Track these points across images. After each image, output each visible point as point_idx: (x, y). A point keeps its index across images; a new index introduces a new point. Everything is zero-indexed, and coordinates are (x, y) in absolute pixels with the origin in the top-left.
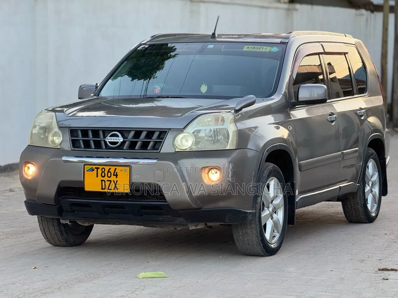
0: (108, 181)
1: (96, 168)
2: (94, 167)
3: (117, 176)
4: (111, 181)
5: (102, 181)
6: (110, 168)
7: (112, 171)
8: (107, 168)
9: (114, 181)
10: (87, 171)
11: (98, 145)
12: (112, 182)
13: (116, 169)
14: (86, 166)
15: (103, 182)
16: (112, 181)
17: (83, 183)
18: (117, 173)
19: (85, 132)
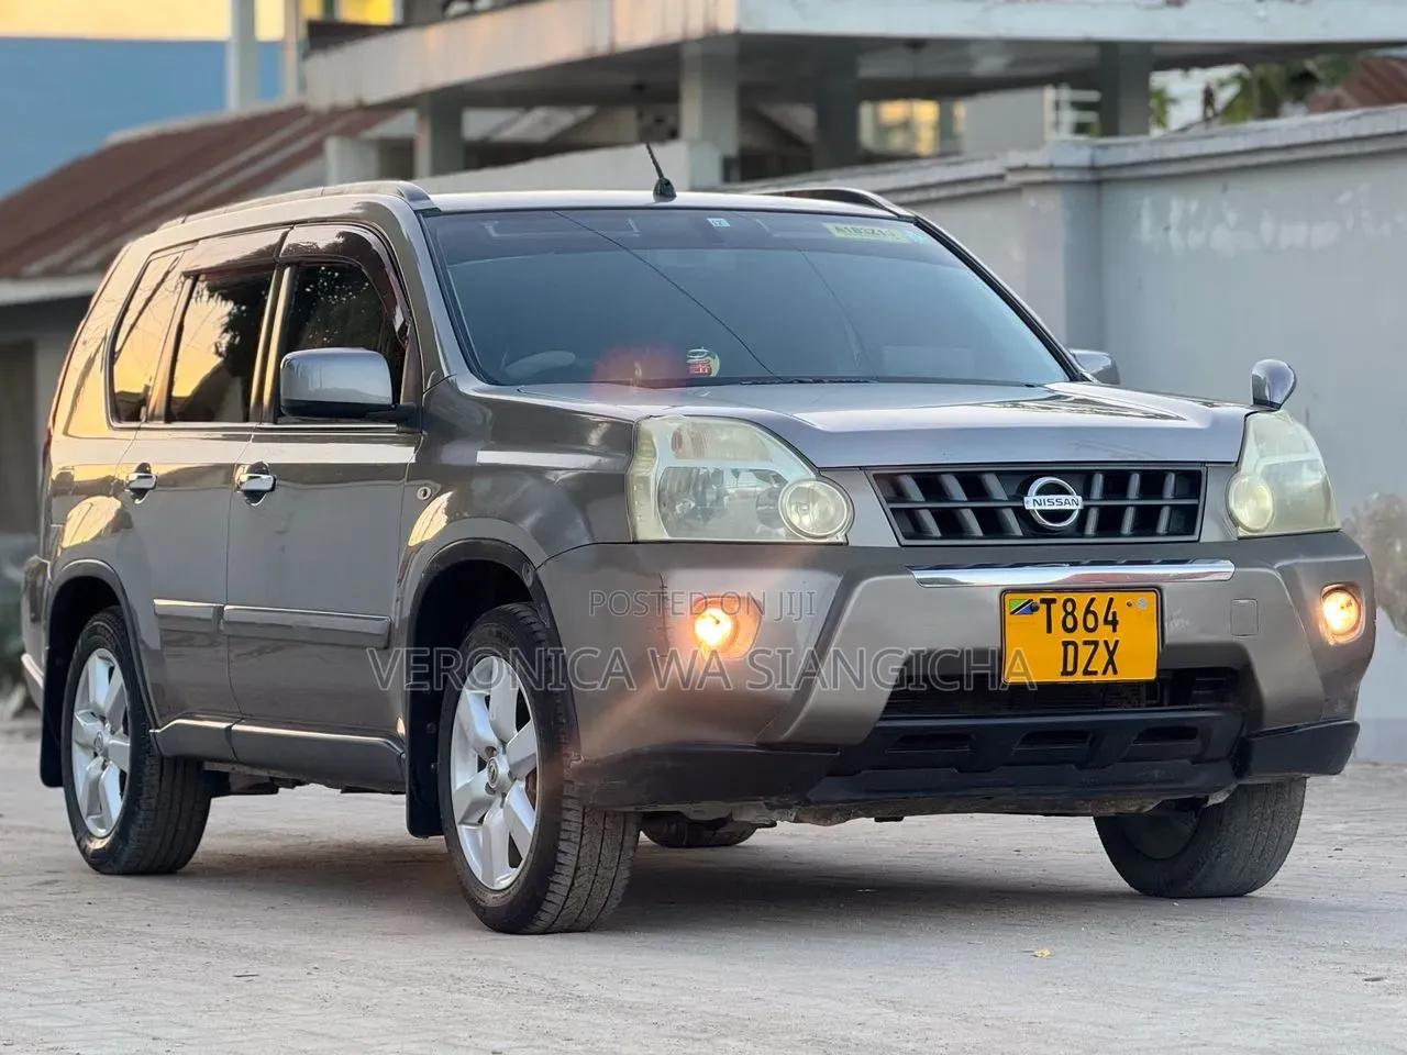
0: (1086, 643)
1: (1043, 601)
2: (1036, 598)
3: (1114, 623)
4: (1096, 643)
5: (1066, 644)
6: (1092, 600)
7: (1100, 607)
8: (1082, 600)
9: (1106, 643)
10: (1012, 613)
11: (992, 523)
12: (1102, 647)
13: (1111, 600)
14: (1008, 597)
15: (1071, 649)
16: (1102, 645)
18: (1114, 614)
19: (930, 481)
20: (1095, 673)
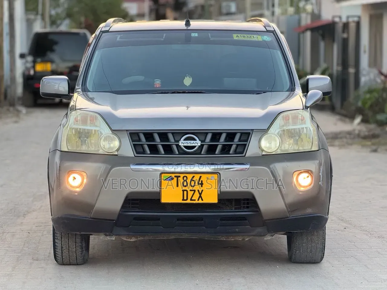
0: (191, 190)
1: (175, 176)
2: (173, 175)
4: (195, 191)
5: (183, 191)
6: (194, 177)
8: (190, 177)
9: (198, 191)
11: (168, 150)
12: (197, 192)
13: (201, 177)
14: (163, 175)
15: (185, 192)
17: (159, 194)
19: (149, 135)
20: (195, 200)
